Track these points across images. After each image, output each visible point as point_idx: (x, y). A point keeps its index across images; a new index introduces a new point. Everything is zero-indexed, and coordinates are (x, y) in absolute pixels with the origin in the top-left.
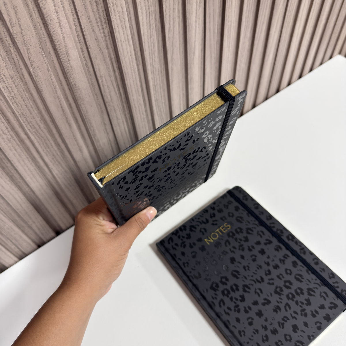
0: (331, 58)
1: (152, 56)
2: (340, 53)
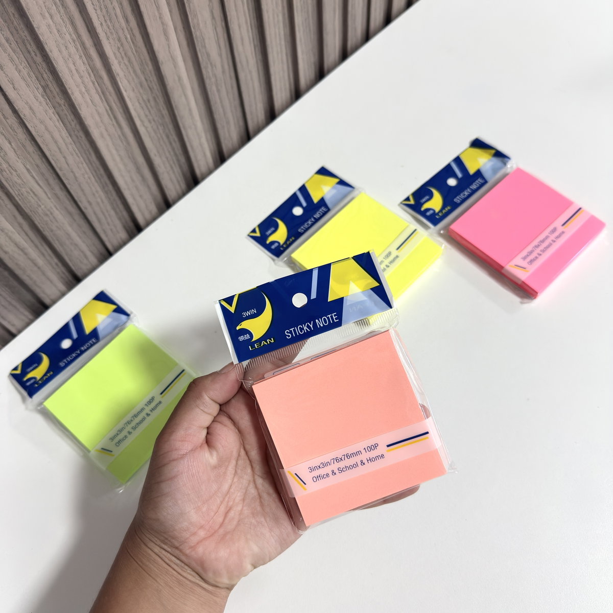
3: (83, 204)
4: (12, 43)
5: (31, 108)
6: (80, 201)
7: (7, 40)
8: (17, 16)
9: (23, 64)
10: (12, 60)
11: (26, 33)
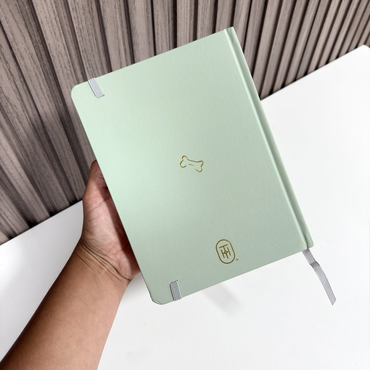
0: (356, 47)
1: (204, 11)
2: (365, 43)
3: (68, 175)
4: (50, 97)
5: (52, 127)
6: (67, 173)
7: (48, 96)
8: (55, 86)
9: (53, 107)
10: (48, 105)
11: (58, 94)
